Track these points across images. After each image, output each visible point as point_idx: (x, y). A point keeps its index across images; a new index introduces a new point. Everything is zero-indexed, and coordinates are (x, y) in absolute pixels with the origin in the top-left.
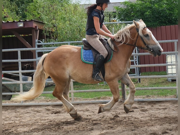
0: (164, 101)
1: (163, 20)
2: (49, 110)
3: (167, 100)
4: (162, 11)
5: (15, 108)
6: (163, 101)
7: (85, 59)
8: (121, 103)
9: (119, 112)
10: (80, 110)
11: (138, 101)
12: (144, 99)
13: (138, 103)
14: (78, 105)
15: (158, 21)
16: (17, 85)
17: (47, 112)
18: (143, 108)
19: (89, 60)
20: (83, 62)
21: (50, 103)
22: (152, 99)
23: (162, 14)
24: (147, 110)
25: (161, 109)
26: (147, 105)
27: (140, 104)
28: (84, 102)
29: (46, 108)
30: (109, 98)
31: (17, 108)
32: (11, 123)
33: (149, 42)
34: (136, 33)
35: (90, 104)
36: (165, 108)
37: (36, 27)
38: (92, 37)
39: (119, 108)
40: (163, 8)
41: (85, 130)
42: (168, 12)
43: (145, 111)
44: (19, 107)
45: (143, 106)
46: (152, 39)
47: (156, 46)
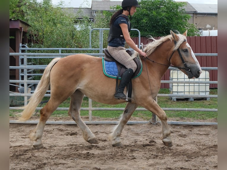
0: (203, 125)
1: (161, 30)
2: (61, 130)
3: (206, 124)
4: (160, 19)
5: (18, 126)
6: (201, 125)
8: (150, 126)
9: (153, 136)
10: (101, 132)
11: (171, 124)
12: (178, 122)
13: (172, 126)
14: (98, 126)
15: (155, 31)
16: (15, 98)
17: (61, 133)
18: (180, 133)
19: (113, 73)
20: (106, 75)
21: (61, 122)
22: (188, 123)
23: (160, 23)
24: (187, 136)
25: (203, 134)
26: (183, 129)
27: (174, 128)
28: (105, 122)
29: (57, 127)
30: (135, 119)
31: (20, 126)
32: (21, 146)
33: (187, 59)
35: (112, 125)
36: (206, 133)
37: (21, 28)
38: (117, 49)
39: (150, 131)
40: (162, 16)
41: (125, 158)
42: (167, 21)
43: (184, 136)
44: (23, 125)
45: (178, 130)
46: (191, 55)
47: (195, 66)
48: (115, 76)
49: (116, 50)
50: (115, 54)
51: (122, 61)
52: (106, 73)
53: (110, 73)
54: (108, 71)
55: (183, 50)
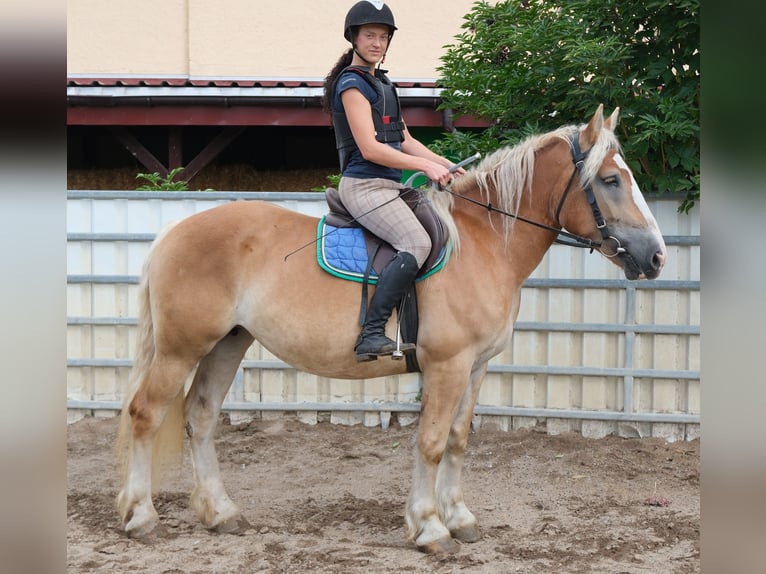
7: (334, 262)
19: (351, 263)
33: (615, 211)
34: (567, 166)
38: (367, 186)
46: (632, 198)
47: (646, 235)
48: (355, 272)
49: (362, 190)
50: (357, 204)
51: (382, 226)
52: (327, 264)
53: (339, 264)
54: (331, 255)
55: (603, 180)
